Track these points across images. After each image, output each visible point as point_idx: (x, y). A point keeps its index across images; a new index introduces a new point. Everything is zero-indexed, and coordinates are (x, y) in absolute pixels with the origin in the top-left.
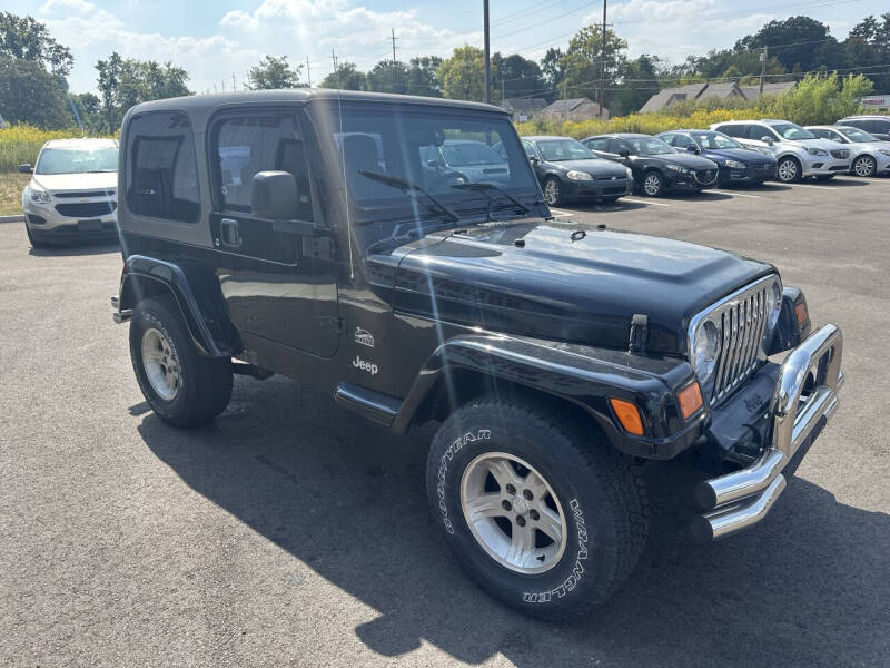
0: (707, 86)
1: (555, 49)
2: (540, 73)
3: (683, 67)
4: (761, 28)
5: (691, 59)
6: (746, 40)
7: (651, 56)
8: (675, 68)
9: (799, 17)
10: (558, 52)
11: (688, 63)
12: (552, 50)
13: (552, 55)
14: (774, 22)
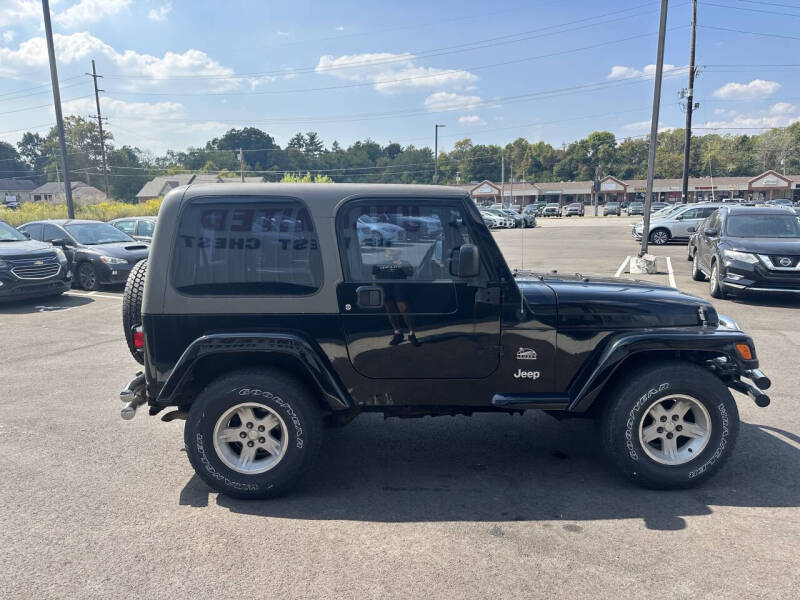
0: (195, 177)
1: (33, 133)
2: (18, 156)
3: (165, 159)
4: (225, 133)
5: (171, 153)
6: (214, 142)
7: (133, 147)
8: (158, 159)
9: (251, 128)
10: (37, 136)
11: (169, 156)
12: (29, 134)
13: (29, 139)
14: (233, 130)
